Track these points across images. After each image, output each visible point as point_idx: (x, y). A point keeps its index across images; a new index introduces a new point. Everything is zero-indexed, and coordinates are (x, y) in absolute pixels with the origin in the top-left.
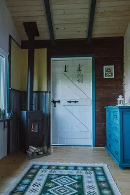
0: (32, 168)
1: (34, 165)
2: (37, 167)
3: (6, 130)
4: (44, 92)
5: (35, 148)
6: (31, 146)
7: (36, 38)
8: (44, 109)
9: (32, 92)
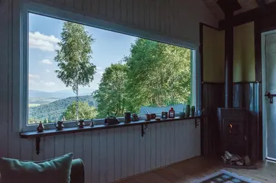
0: (220, 176)
1: (224, 174)
2: (226, 177)
3: (199, 127)
4: (251, 82)
5: (230, 155)
6: (227, 152)
7: (236, 13)
8: (251, 106)
9: (231, 83)
